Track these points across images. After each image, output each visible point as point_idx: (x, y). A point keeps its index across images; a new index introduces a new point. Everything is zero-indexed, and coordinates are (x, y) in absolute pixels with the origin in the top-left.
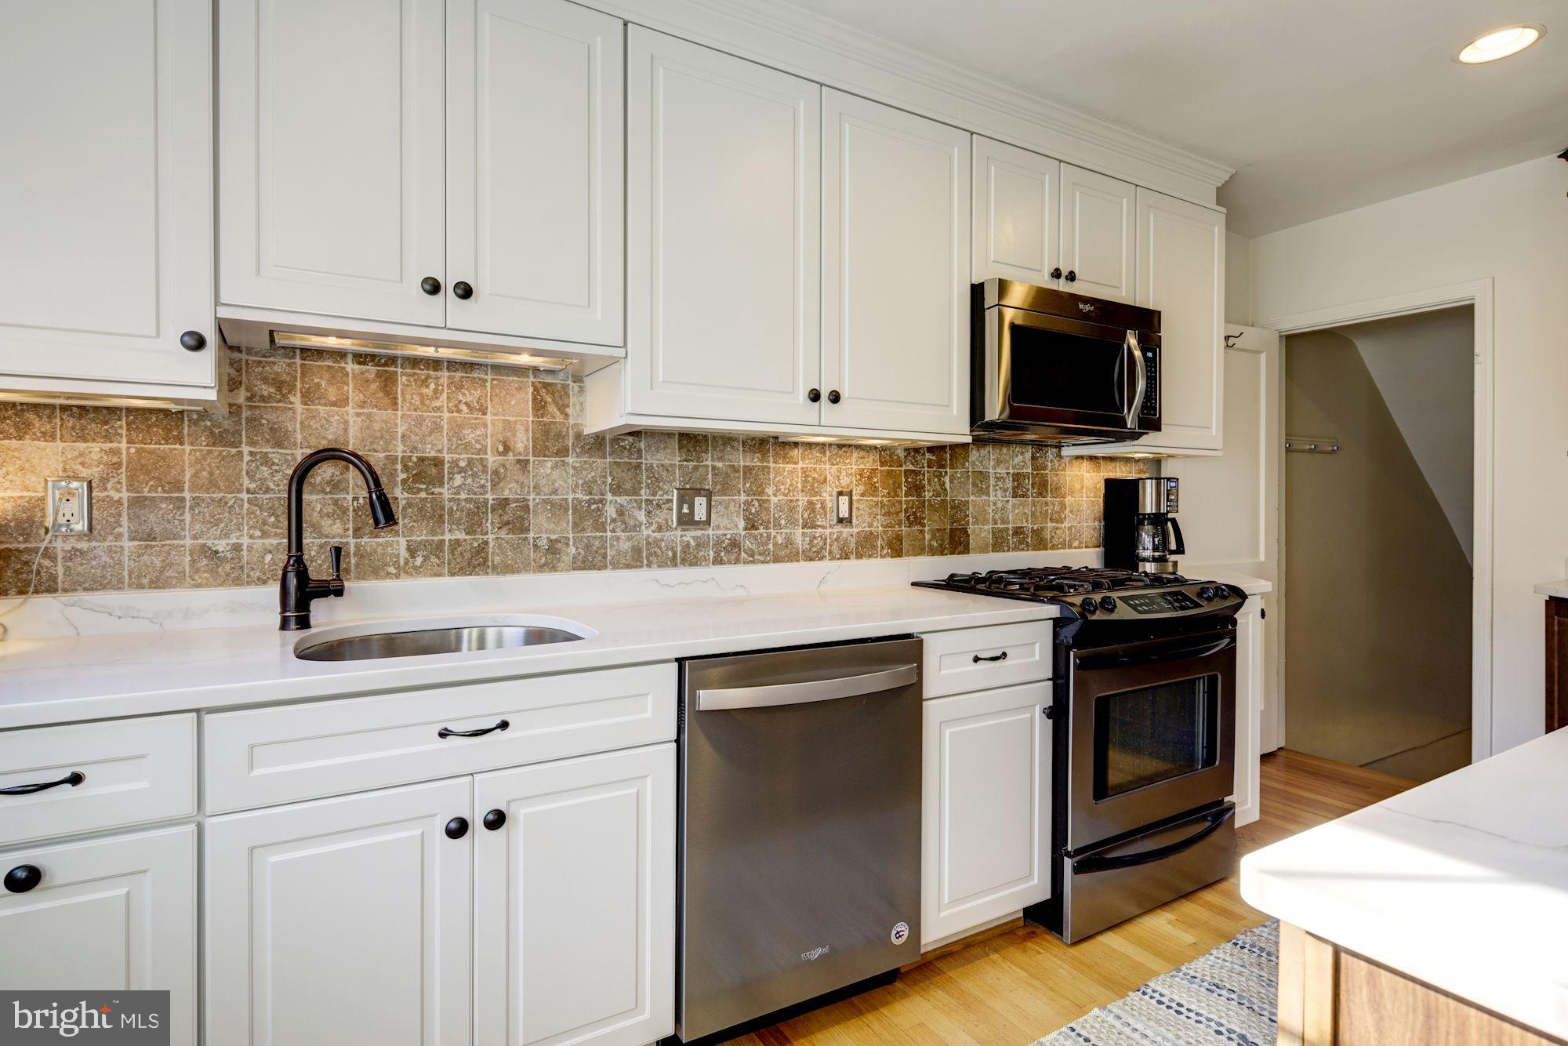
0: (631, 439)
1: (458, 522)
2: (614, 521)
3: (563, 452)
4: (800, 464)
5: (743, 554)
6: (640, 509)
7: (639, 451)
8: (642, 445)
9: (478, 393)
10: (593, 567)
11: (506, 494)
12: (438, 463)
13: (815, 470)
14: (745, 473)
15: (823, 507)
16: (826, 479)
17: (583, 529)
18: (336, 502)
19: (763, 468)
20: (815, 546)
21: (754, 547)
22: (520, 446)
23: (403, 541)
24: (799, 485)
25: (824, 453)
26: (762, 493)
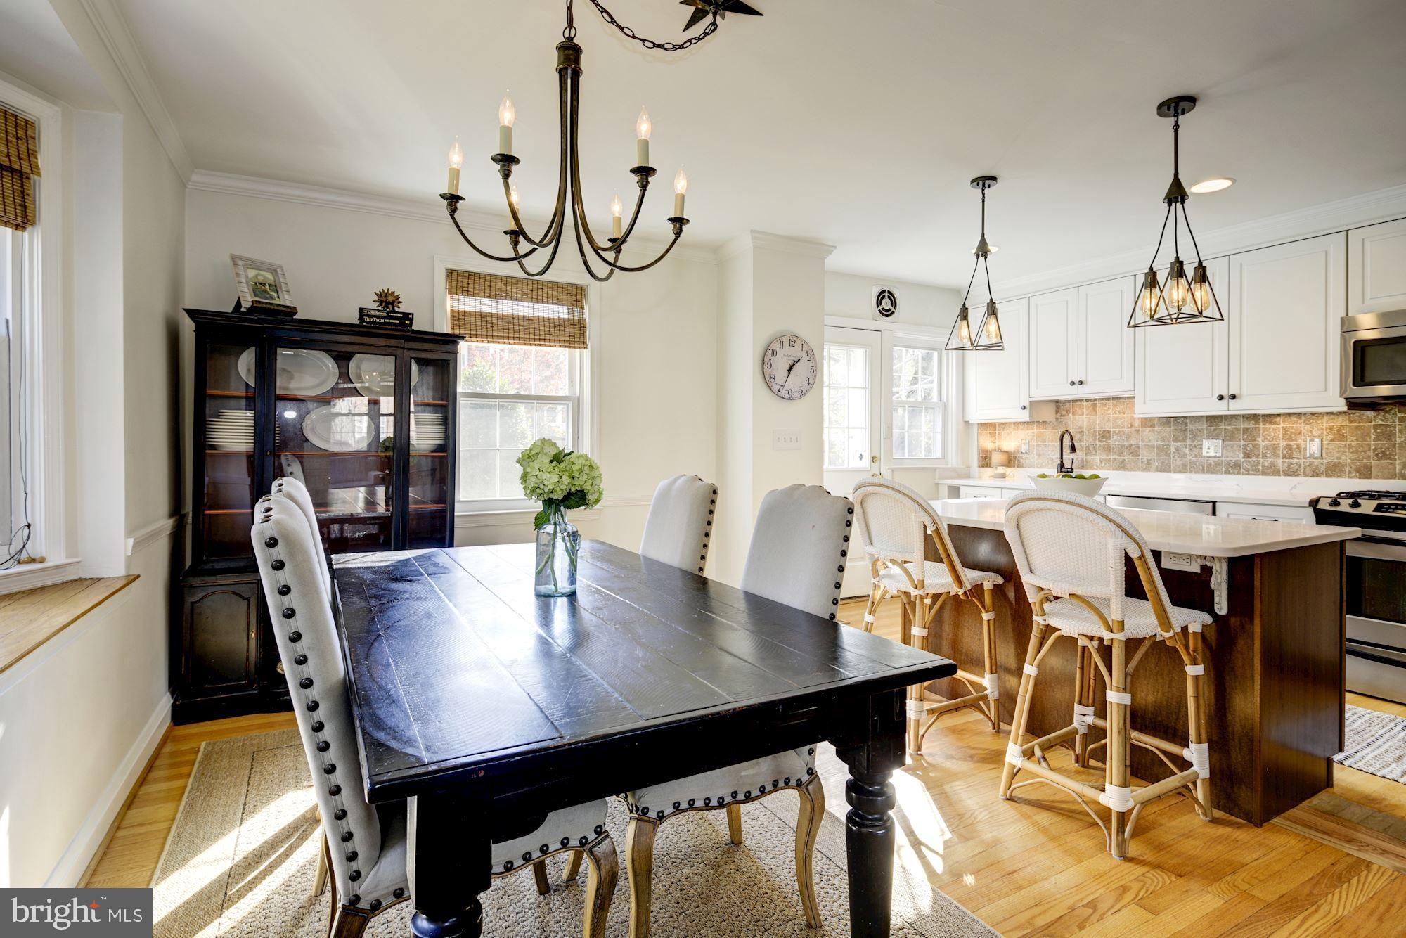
0: (1182, 419)
1: (1114, 452)
2: (1174, 452)
3: (1153, 426)
4: (1282, 424)
5: (1242, 470)
6: (1186, 448)
7: (1186, 424)
8: (1188, 421)
9: (1122, 407)
10: (1165, 471)
11: (1131, 442)
12: (1109, 432)
13: (1292, 428)
14: (1244, 431)
15: (1298, 447)
16: (1300, 433)
17: (1161, 456)
18: (1081, 445)
19: (1256, 428)
20: (1292, 468)
21: (1249, 467)
22: (1136, 425)
23: (1098, 458)
24: (1281, 436)
25: (1300, 418)
26: (1255, 440)
